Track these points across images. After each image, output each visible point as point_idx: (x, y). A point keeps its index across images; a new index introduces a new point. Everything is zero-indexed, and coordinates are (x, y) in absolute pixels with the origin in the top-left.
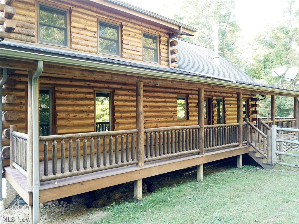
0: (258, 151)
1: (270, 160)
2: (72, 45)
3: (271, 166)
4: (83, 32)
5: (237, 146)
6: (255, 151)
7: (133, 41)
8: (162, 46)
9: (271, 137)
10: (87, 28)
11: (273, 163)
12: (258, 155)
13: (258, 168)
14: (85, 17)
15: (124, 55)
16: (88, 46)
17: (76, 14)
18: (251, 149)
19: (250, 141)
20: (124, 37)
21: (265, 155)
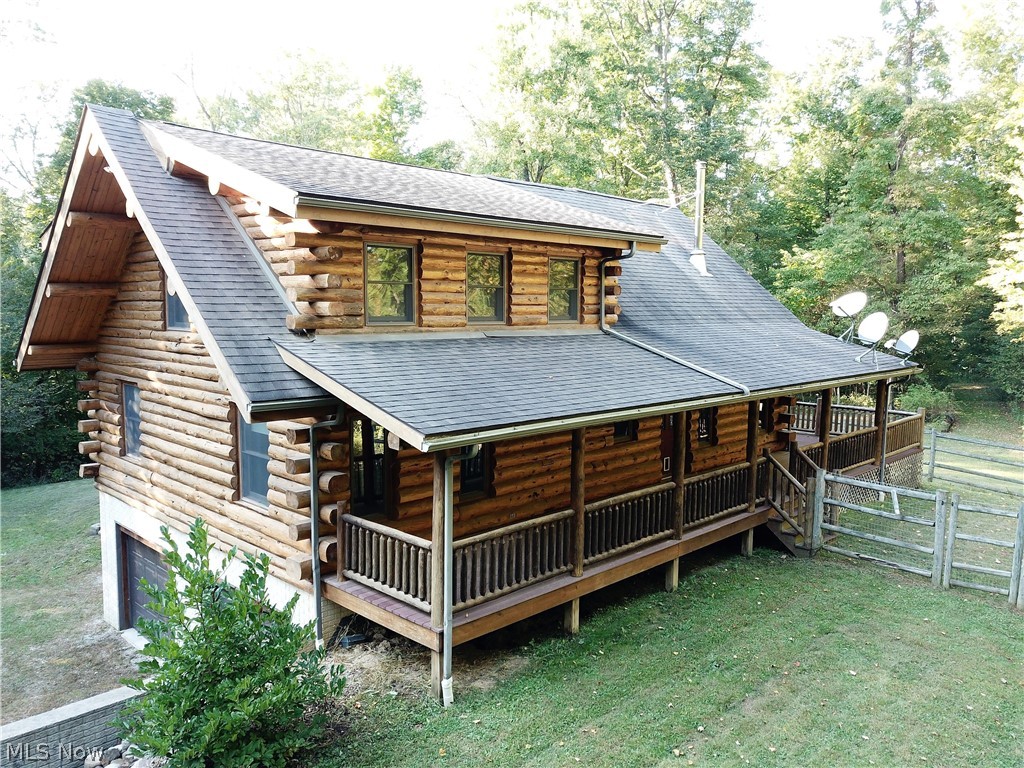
0: (785, 519)
1: (809, 541)
2: (424, 318)
3: (810, 552)
4: (443, 287)
5: (745, 511)
6: (780, 519)
7: (531, 284)
8: (587, 281)
9: (814, 493)
10: (450, 276)
11: (815, 546)
12: (785, 528)
13: (784, 556)
14: (446, 252)
15: (515, 319)
16: (449, 314)
17: (431, 251)
18: (772, 515)
19: (771, 497)
20: (515, 279)
21: (801, 529)
